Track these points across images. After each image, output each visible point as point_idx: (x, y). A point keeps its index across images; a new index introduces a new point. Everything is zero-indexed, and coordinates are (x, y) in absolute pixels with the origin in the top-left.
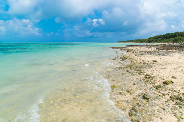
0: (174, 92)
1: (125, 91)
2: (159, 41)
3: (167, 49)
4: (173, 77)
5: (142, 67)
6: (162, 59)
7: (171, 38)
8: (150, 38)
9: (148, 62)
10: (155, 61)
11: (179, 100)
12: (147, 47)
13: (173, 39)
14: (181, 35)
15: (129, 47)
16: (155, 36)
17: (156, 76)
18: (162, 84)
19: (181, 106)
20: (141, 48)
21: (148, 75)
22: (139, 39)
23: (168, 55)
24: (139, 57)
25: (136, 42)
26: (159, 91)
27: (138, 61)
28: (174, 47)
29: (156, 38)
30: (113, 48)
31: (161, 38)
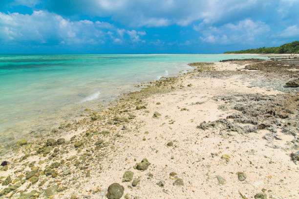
8: (283, 46)
22: (264, 48)
25: (257, 53)
29: (294, 46)
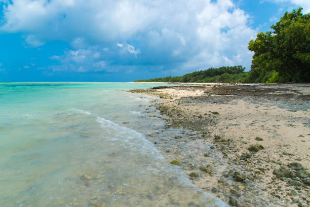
0: (274, 164)
1: (199, 170)
2: (199, 80)
3: (220, 93)
4: (258, 139)
5: (201, 124)
6: (223, 109)
7: (216, 76)
8: (185, 76)
9: (206, 114)
10: (216, 113)
11: (289, 177)
12: (189, 90)
13: (219, 77)
14: (229, 71)
15: (160, 90)
16: (194, 73)
17: (231, 138)
18: (248, 151)
19: (298, 187)
20: (180, 91)
21: (219, 138)
22: (170, 77)
23: (229, 102)
24: (186, 107)
26: (250, 164)
27: (187, 113)
28: (229, 89)
29: (195, 76)
30: (133, 91)
31: (202, 76)
